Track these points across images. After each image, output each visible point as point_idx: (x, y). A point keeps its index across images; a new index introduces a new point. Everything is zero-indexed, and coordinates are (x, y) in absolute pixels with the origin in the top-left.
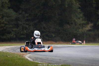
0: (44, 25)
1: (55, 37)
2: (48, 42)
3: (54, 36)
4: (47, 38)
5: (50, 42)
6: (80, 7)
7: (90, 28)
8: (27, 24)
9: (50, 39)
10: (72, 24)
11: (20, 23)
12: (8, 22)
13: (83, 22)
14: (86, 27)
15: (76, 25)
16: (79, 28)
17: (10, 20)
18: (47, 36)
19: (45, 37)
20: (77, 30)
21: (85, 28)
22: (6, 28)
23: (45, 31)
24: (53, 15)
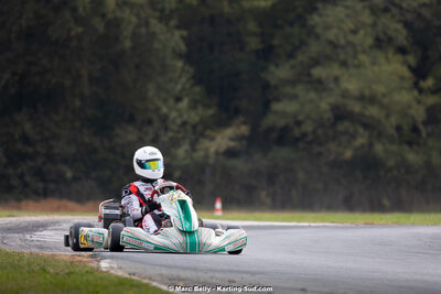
0: (28, 127)
1: (75, 179)
3: (69, 174)
9: (52, 186)
14: (213, 139)
15: (166, 129)
23: (30, 150)
24: (68, 83)
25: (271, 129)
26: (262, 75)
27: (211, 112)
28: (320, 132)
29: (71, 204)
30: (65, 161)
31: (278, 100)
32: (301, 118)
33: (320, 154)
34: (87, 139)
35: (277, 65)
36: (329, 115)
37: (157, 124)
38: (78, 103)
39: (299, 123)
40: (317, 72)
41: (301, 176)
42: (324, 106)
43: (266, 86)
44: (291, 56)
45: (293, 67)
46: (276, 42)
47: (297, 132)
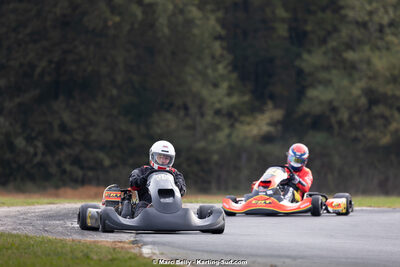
0: (66, 116)
1: (113, 166)
2: (82, 190)
4: (79, 173)
5: (91, 190)
6: (223, 33)
7: (265, 129)
9: (90, 174)
10: (186, 108)
13: (235, 99)
14: (249, 124)
15: (202, 115)
16: (218, 128)
18: (77, 161)
19: (68, 167)
20: (210, 137)
21: (246, 128)
23: (68, 138)
24: (104, 70)
25: (306, 115)
26: (297, 63)
27: (246, 98)
28: (356, 119)
30: (102, 148)
31: (312, 86)
32: (336, 104)
33: (356, 140)
34: (123, 127)
35: (309, 52)
36: (363, 101)
37: (193, 110)
38: (115, 92)
39: (334, 110)
40: (350, 55)
41: (337, 160)
42: (356, 91)
43: (300, 72)
44: (323, 41)
45: (325, 53)
46: (309, 28)
47: (333, 120)
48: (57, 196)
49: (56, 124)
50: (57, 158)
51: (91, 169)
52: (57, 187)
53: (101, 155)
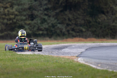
1: (85, 32)
2: (74, 39)
4: (74, 34)
5: (77, 39)
8: (46, 15)
9: (78, 34)
11: (35, 13)
12: (19, 12)
15: (113, 15)
17: (22, 9)
18: (73, 30)
19: (71, 32)
22: (17, 20)
23: (70, 23)
29: (83, 39)
30: (81, 25)
34: (88, 19)
48: (67, 41)
49: (67, 18)
50: (67, 29)
51: (78, 32)
52: (67, 38)
53: (81, 28)
